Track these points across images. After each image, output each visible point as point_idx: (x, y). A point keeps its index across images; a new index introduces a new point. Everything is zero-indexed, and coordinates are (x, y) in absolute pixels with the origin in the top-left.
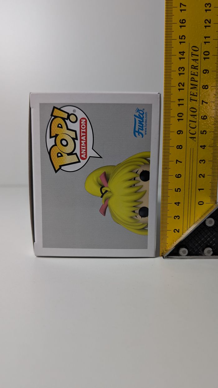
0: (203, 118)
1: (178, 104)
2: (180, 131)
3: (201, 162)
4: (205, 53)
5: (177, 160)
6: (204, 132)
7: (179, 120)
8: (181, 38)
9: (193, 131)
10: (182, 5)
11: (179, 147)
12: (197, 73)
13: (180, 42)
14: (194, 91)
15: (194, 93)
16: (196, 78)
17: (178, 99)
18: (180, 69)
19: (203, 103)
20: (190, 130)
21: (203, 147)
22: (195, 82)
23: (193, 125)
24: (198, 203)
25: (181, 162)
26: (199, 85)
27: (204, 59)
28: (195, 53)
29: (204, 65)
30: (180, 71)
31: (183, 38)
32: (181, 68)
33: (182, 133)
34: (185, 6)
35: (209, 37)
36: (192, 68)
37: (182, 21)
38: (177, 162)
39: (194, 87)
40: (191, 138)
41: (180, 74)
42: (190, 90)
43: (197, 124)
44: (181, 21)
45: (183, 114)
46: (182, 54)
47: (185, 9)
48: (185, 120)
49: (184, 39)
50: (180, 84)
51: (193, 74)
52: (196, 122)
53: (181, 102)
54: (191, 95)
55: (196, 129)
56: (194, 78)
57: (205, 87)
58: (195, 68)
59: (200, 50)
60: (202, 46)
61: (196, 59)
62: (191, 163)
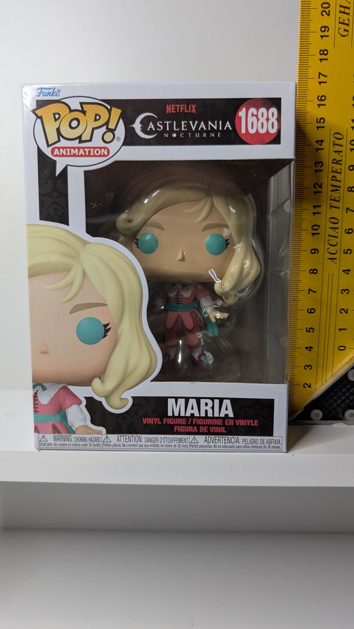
0: (347, 231)
1: (313, 213)
2: (315, 249)
3: (343, 292)
4: (353, 143)
5: (309, 289)
6: (348, 251)
7: (313, 234)
8: (318, 121)
9: (333, 250)
10: (321, 75)
11: (313, 271)
12: (341, 169)
13: (318, 128)
14: (335, 195)
15: (335, 198)
16: (339, 177)
17: (313, 206)
18: (317, 164)
19: (348, 211)
20: (328, 248)
21: (347, 271)
22: (339, 183)
23: (333, 241)
24: (338, 348)
25: (315, 292)
26: (342, 187)
27: (350, 151)
28: (337, 142)
29: (349, 158)
30: (316, 166)
31: (322, 121)
32: (319, 163)
33: (317, 253)
34: (326, 77)
36: (333, 163)
37: (321, 98)
38: (310, 291)
39: (336, 188)
40: (330, 259)
41: (316, 171)
42: (330, 193)
43: (338, 240)
44: (319, 98)
45: (319, 226)
46: (320, 143)
47: (325, 81)
48: (322, 235)
49: (324, 122)
50: (316, 186)
51: (335, 171)
52: (337, 237)
53: (317, 210)
54: (331, 200)
55: (338, 247)
56: (336, 176)
57: (350, 189)
58: (338, 162)
59: (345, 139)
60: (349, 133)
61: (339, 150)
62: (330, 293)
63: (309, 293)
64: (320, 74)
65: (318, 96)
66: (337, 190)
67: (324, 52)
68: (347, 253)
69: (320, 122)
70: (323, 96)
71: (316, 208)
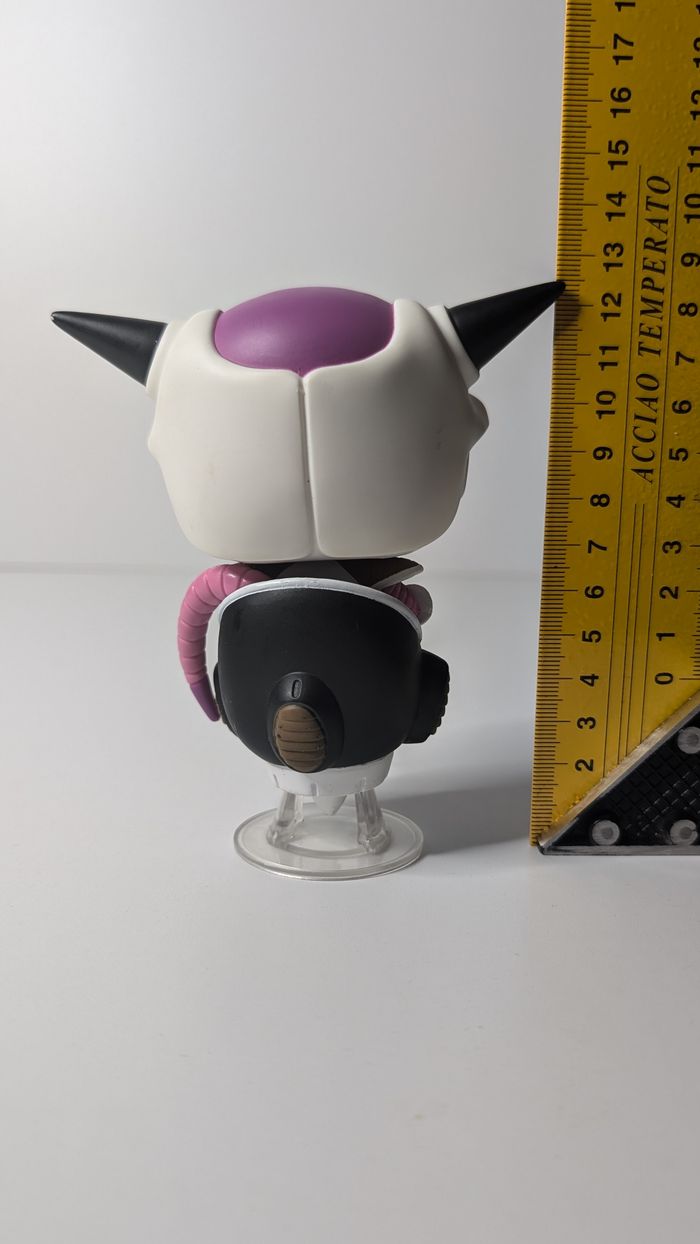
0: (677, 407)
1: (600, 363)
2: (603, 449)
3: (668, 548)
4: (691, 201)
5: (591, 543)
6: (679, 454)
7: (600, 413)
8: (613, 148)
9: (644, 450)
10: (619, 41)
11: (600, 500)
12: (664, 263)
13: (612, 163)
14: (651, 321)
15: (650, 329)
16: (660, 280)
17: (601, 348)
18: (609, 250)
19: (680, 358)
21: (677, 500)
22: (660, 293)
23: (646, 430)
24: (656, 679)
25: (604, 549)
26: (667, 305)
27: (686, 220)
28: (656, 198)
29: (684, 236)
30: (607, 254)
32: (614, 247)
33: (610, 457)
34: (631, 44)
36: (646, 247)
37: (619, 95)
38: (593, 547)
39: (653, 307)
40: (638, 471)
41: (608, 266)
42: (639, 319)
43: (658, 427)
44: (616, 95)
45: (614, 395)
46: (617, 200)
47: (629, 54)
48: (620, 415)
49: (625, 152)
50: (608, 299)
51: (651, 265)
52: (654, 421)
53: (609, 356)
54: (641, 333)
55: (656, 445)
56: (653, 278)
57: (687, 309)
58: (657, 246)
59: (673, 191)
60: (682, 178)
61: (661, 218)
62: (637, 551)
63: (590, 551)
64: (617, 37)
65: (614, 90)
66: (656, 311)
68: (677, 458)
69: (617, 151)
70: (623, 90)
71: (607, 352)
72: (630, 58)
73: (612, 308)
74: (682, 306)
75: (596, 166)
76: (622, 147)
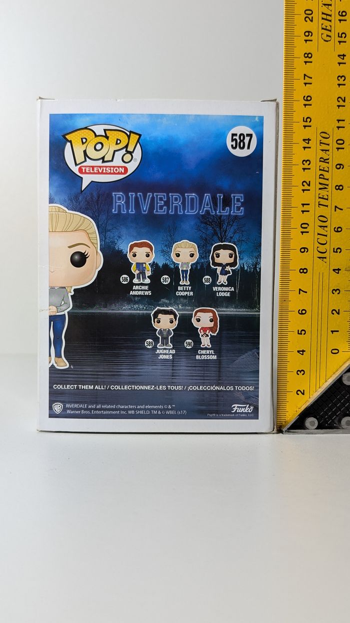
0: (336, 230)
1: (302, 211)
2: (304, 248)
3: (334, 292)
4: (338, 142)
5: (300, 290)
6: (338, 250)
7: (302, 233)
8: (305, 120)
9: (322, 248)
10: (306, 77)
11: (303, 271)
12: (328, 168)
13: (305, 126)
14: (324, 193)
15: (323, 196)
16: (326, 175)
17: (302, 204)
18: (304, 162)
19: (337, 209)
20: (318, 247)
21: (337, 271)
22: (327, 181)
23: (322, 240)
24: (331, 351)
25: (306, 292)
26: (330, 185)
27: (337, 150)
28: (324, 141)
29: (336, 157)
30: (304, 164)
32: (306, 161)
33: (307, 252)
34: (311, 78)
35: (344, 120)
36: (320, 161)
39: (324, 187)
40: (320, 258)
41: (304, 169)
42: (318, 192)
43: (328, 239)
44: (305, 98)
45: (308, 225)
46: (307, 141)
47: (311, 82)
48: (311, 233)
50: (304, 184)
51: (323, 169)
52: (326, 236)
53: (306, 208)
54: (319, 198)
55: (327, 246)
56: (324, 174)
57: (339, 188)
58: (325, 161)
59: (331, 138)
60: (335, 133)
61: (326, 149)
62: (320, 293)
63: (300, 293)
64: (305, 75)
65: (304, 97)
66: (325, 188)
67: (308, 55)
68: (337, 252)
69: (307, 121)
70: (308, 97)
71: (304, 206)
72: (311, 84)
73: (306, 187)
74: (336, 186)
75: (298, 127)
76: (309, 120)
